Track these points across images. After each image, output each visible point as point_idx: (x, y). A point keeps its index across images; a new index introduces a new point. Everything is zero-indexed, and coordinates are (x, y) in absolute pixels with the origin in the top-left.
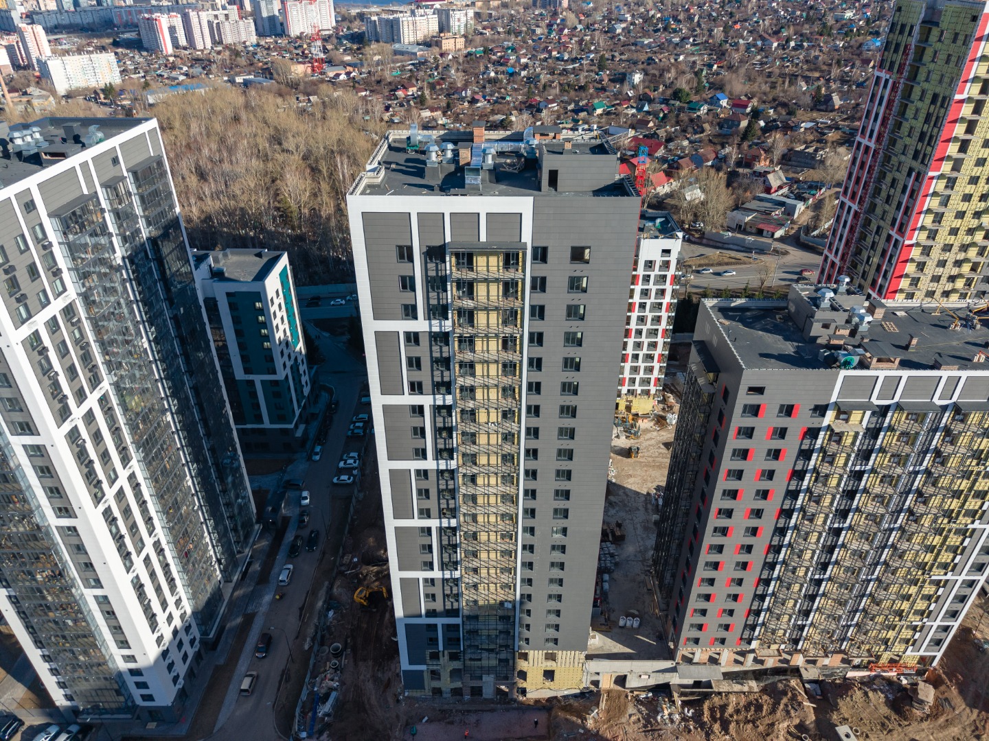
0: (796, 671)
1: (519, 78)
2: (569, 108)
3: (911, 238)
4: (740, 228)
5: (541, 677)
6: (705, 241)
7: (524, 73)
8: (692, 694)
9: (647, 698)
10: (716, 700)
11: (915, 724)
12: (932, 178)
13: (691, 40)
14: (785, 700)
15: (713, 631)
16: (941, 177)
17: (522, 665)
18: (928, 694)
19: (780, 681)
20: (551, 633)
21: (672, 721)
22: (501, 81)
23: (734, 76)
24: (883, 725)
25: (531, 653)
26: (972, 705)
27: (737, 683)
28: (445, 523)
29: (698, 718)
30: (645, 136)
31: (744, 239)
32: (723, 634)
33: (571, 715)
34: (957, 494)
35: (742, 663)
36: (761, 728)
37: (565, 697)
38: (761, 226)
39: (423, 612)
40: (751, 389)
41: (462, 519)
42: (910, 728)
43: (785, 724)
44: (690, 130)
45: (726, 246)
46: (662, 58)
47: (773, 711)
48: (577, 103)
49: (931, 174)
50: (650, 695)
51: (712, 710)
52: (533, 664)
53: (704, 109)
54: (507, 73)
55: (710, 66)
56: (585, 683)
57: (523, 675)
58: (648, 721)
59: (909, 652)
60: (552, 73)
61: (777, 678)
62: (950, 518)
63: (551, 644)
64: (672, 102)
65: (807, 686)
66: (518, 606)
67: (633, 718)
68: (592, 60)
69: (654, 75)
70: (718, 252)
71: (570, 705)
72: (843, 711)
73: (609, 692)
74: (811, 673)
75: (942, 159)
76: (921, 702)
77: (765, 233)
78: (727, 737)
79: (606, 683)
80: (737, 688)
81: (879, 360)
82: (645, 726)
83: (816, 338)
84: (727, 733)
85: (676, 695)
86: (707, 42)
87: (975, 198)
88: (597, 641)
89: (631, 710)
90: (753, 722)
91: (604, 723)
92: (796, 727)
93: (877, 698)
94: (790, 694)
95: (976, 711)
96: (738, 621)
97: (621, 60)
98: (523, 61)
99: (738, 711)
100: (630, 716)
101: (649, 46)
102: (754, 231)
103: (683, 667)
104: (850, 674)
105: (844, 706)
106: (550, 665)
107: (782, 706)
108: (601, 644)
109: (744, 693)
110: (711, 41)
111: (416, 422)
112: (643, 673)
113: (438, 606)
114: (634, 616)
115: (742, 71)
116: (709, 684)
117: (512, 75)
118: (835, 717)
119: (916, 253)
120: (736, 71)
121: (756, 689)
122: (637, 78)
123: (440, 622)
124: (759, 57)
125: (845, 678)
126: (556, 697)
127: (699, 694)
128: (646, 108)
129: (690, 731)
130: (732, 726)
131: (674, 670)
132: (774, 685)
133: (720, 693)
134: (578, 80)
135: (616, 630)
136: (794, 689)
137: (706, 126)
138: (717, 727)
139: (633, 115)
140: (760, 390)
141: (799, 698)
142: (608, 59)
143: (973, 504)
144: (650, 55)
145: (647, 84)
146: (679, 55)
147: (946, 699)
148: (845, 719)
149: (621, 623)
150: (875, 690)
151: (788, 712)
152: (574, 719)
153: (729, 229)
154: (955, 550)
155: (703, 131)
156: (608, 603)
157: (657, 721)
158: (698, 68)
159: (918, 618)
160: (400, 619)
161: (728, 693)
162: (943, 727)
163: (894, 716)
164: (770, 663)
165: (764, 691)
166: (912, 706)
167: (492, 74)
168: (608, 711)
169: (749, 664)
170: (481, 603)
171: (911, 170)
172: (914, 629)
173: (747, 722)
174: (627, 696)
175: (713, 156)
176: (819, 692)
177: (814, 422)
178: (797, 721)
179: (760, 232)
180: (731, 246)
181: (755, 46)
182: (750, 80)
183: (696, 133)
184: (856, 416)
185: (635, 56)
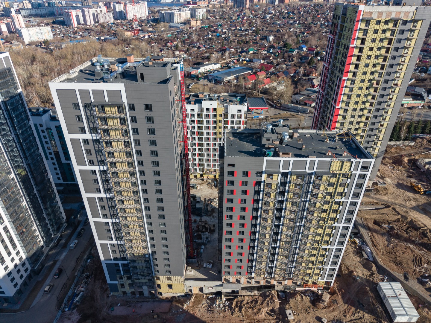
0: (273, 287)
1: (221, 38)
2: (239, 51)
3: (338, 106)
4: (297, 102)
5: (167, 288)
6: (281, 108)
7: (223, 36)
8: (230, 296)
9: (212, 297)
10: (240, 299)
11: (320, 310)
12: (344, 80)
13: (298, 22)
14: (268, 299)
15: (234, 269)
16: (348, 79)
17: (158, 282)
18: (327, 297)
19: (268, 291)
20: (167, 268)
21: (219, 306)
22: (213, 39)
23: (313, 38)
24: (306, 310)
25: (161, 277)
26: (345, 303)
27: (250, 292)
28: (114, 220)
29: (230, 306)
30: (268, 63)
31: (298, 107)
32: (239, 270)
33: (179, 304)
34: (325, 211)
35: (250, 283)
36: (255, 310)
37: (179, 296)
38: (306, 102)
39: (112, 258)
40: (229, 165)
41: (121, 219)
42: (317, 312)
43: (266, 309)
44: (287, 60)
45: (290, 110)
46: (284, 30)
47: (262, 304)
48: (242, 49)
49: (344, 78)
50: (214, 296)
51: (237, 303)
52: (163, 281)
53: (296, 52)
54: (217, 36)
55: (303, 33)
56: (186, 290)
57: (159, 286)
58: (209, 306)
59: (320, 280)
60: (236, 36)
61: (266, 290)
62: (324, 221)
63: (168, 273)
64: (283, 48)
65: (279, 293)
66: (151, 256)
67: (204, 305)
68: (254, 30)
69: (279, 37)
70: (285, 112)
71: (180, 300)
72: (291, 304)
73: (196, 295)
74: (279, 288)
75: (348, 72)
76: (323, 301)
77: (307, 104)
78: (241, 314)
79: (195, 291)
80: (249, 293)
81: (283, 154)
82: (208, 309)
83: (265, 145)
84: (241, 312)
85: (223, 296)
86: (304, 23)
87: (364, 89)
88: (192, 273)
89: (204, 302)
90: (253, 308)
91: (191, 307)
92: (271, 310)
93: (307, 299)
94: (270, 297)
95: (347, 305)
96: (245, 264)
97: (266, 30)
98: (224, 30)
99: (247, 303)
100: (203, 304)
101: (279, 24)
102: (303, 103)
103: (226, 284)
104: (297, 289)
105: (292, 302)
106: (170, 282)
107: (266, 302)
108: (194, 274)
109: (252, 296)
110: (306, 22)
111: (94, 177)
112: (210, 287)
113: (118, 255)
114: (210, 263)
115: (317, 35)
116: (237, 292)
117: (218, 36)
118: (287, 306)
119: (341, 112)
120: (314, 36)
121: (257, 294)
122: (272, 38)
123: (120, 262)
124: (325, 30)
125: (295, 291)
126: (175, 296)
127: (233, 296)
128: (271, 51)
129: (226, 311)
130: (243, 309)
131: (221, 285)
132: (265, 292)
133: (241, 296)
134: (246, 39)
135: (202, 269)
136: (273, 295)
137: (295, 59)
138: (237, 310)
139: (265, 54)
140: (233, 165)
141: (274, 298)
142: (260, 30)
143: (333, 215)
144: (279, 28)
145: (275, 41)
146: (291, 28)
147: (335, 300)
148: (291, 307)
149: (204, 266)
150: (306, 296)
151: (268, 304)
152: (179, 305)
153: (292, 103)
154: (329, 235)
155: (293, 61)
156: (201, 258)
157: (213, 307)
158: (298, 34)
159: (321, 265)
160: (103, 261)
161: (244, 296)
162: (331, 312)
163: (312, 307)
164: (263, 283)
165: (261, 295)
166: (320, 302)
167: (210, 36)
168: (194, 302)
169: (253, 284)
170: (135, 255)
171: (338, 77)
172: (320, 269)
173: (250, 307)
174: (203, 296)
175: (294, 71)
176: (284, 296)
177: (258, 179)
178: (271, 308)
179: (305, 104)
180: (292, 110)
181: (324, 24)
182: (320, 39)
183: (290, 61)
184: (275, 177)
185: (272, 29)
